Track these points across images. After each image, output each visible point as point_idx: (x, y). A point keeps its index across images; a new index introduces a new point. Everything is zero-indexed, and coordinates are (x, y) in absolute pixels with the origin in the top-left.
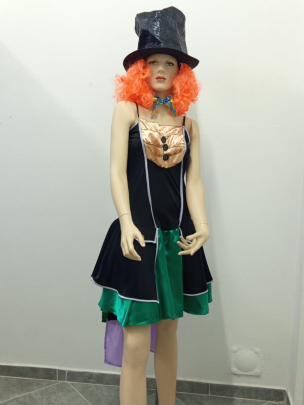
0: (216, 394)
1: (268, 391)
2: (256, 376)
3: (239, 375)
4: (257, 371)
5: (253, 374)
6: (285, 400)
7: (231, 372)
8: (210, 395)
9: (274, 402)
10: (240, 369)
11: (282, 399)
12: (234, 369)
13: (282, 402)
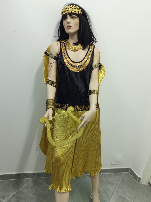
0: (104, 173)
1: (124, 169)
2: (121, 164)
3: (115, 165)
4: (122, 162)
5: (120, 163)
6: (129, 171)
7: (112, 164)
8: (102, 174)
9: (125, 173)
10: (115, 162)
11: (128, 171)
12: (114, 163)
13: (128, 172)
